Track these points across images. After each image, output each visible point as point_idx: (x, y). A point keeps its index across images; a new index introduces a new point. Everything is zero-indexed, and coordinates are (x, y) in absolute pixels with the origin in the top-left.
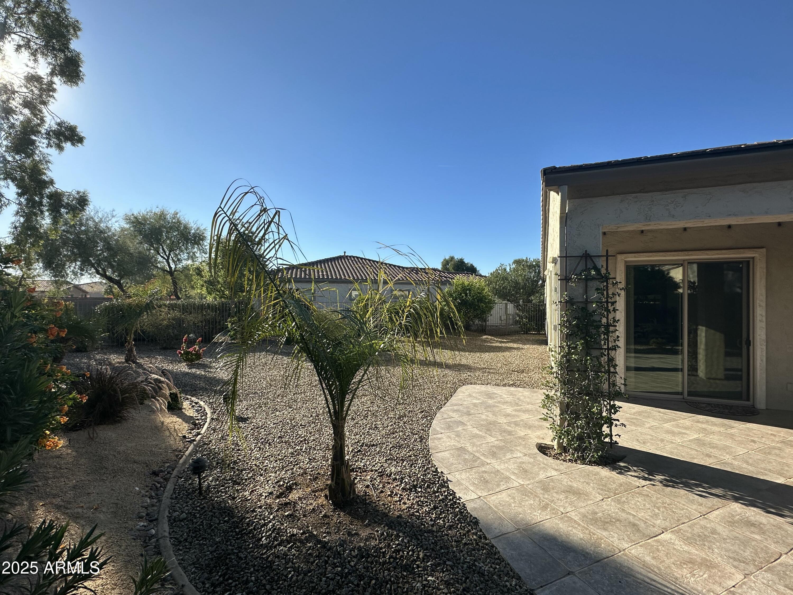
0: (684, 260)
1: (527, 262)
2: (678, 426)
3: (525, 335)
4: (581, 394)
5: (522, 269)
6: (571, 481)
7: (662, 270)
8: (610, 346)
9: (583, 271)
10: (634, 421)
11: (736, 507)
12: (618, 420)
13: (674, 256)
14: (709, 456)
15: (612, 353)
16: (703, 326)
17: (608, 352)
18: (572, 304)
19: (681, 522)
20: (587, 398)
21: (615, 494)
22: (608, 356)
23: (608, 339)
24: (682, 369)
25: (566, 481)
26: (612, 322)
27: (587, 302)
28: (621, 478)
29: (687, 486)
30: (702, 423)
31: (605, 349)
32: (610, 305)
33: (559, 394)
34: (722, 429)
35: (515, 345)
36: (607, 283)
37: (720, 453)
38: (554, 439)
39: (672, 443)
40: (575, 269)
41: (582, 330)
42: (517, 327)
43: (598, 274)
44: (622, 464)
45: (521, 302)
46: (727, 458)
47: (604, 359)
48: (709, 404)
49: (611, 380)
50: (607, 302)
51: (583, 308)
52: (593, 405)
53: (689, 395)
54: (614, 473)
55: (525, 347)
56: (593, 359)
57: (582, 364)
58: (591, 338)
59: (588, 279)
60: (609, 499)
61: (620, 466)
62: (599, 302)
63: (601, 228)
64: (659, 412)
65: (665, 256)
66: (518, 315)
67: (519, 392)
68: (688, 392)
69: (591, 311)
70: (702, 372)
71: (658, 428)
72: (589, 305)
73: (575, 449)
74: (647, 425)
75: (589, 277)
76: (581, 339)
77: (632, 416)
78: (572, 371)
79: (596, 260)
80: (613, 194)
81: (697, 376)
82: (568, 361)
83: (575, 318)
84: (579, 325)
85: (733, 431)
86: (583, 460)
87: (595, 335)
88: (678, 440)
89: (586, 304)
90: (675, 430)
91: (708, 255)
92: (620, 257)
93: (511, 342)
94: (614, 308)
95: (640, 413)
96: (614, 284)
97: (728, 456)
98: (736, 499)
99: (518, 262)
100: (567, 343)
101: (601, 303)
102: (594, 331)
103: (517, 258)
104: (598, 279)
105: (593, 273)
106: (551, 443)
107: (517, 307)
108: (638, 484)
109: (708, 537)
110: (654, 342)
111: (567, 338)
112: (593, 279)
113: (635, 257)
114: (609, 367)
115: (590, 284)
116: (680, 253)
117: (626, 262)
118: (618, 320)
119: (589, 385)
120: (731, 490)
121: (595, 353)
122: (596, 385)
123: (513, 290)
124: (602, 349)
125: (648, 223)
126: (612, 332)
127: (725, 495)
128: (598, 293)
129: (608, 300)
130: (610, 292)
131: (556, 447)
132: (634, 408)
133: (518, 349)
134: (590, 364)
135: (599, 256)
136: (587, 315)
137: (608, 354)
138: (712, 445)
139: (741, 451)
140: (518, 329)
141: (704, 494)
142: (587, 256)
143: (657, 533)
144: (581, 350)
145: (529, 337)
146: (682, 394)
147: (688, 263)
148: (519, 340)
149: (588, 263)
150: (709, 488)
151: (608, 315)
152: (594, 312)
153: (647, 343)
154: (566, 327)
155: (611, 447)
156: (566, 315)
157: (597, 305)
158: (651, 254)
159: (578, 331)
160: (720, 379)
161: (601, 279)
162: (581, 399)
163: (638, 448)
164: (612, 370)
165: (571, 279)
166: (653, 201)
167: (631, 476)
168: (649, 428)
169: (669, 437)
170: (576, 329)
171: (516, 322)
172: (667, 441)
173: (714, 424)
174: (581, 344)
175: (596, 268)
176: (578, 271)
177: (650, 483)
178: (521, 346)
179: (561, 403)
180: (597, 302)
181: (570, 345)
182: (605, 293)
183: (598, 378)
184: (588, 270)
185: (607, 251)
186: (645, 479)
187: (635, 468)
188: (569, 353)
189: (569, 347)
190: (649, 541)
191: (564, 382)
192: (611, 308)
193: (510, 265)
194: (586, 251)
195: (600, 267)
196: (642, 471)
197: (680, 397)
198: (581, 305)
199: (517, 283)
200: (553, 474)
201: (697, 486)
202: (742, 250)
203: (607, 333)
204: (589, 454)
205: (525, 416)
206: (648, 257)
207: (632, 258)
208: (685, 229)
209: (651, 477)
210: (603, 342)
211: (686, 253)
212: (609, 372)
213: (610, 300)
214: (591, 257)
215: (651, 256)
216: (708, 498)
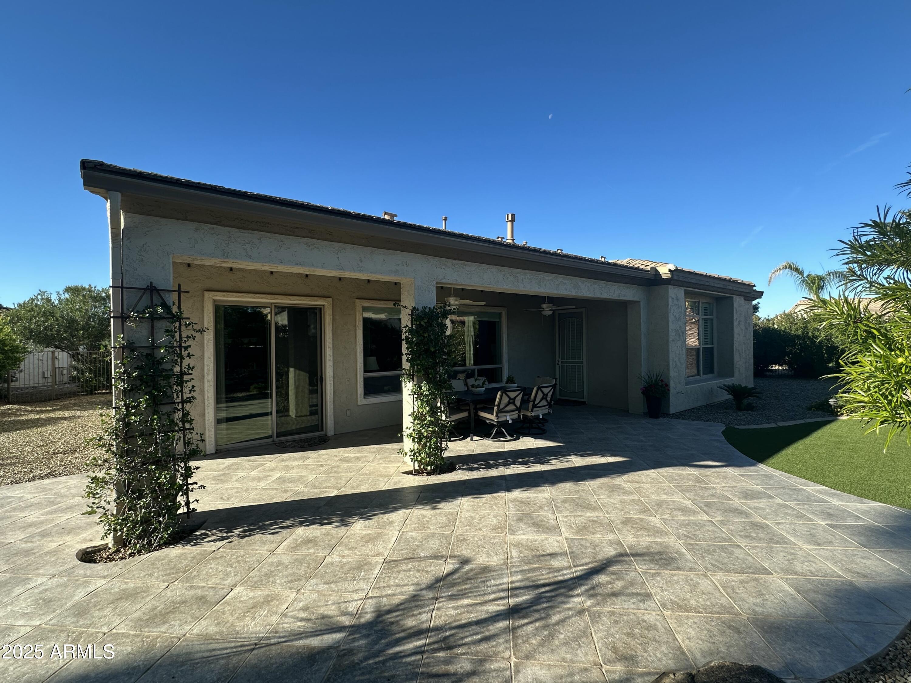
0: (271, 304)
1: (90, 291)
2: (265, 470)
3: (88, 397)
4: (146, 464)
5: (81, 301)
6: (126, 583)
7: (261, 313)
8: (185, 398)
9: (147, 308)
10: (222, 478)
11: (301, 531)
12: (196, 483)
13: (262, 298)
14: (286, 491)
15: (187, 406)
16: (292, 367)
17: (183, 406)
18: (133, 350)
19: (252, 569)
20: (154, 467)
21: (184, 572)
22: (183, 411)
23: (182, 391)
24: (271, 412)
25: (118, 586)
26: (186, 370)
27: (154, 347)
28: (197, 549)
29: (263, 529)
30: (286, 460)
31: (179, 403)
32: (183, 349)
33: (114, 472)
34: (300, 462)
35: (67, 414)
36: (180, 324)
37: (295, 485)
38: (106, 535)
39: (256, 489)
40: (136, 305)
41: (147, 383)
42: (73, 387)
43: (168, 313)
44: (199, 533)
45: (81, 349)
46: (300, 488)
47: (178, 415)
48: (294, 441)
49: (186, 439)
50: (180, 346)
51: (148, 355)
52: (160, 474)
53: (277, 437)
54: (188, 547)
55: (86, 413)
56: (162, 417)
57: (147, 426)
58: (160, 391)
59: (153, 318)
60: (176, 583)
61: (196, 536)
62: (169, 347)
63: (171, 256)
64: (249, 461)
65: (254, 298)
66: (76, 368)
67: (60, 483)
68: (277, 434)
69: (159, 358)
70: (292, 412)
71: (246, 477)
72: (156, 351)
73: (140, 537)
74: (235, 478)
75: (155, 316)
76: (146, 394)
77: (221, 473)
78: (133, 437)
79: (165, 296)
80: (186, 219)
81: (289, 416)
82: (127, 425)
83: (137, 368)
84: (142, 376)
85: (307, 461)
86: (149, 548)
87: (164, 386)
88: (262, 484)
89: (153, 349)
90: (261, 475)
91: (290, 300)
92: (208, 295)
93: (59, 410)
94: (189, 353)
95: (228, 467)
96: (187, 326)
97: (301, 486)
98: (301, 524)
99: (74, 291)
100: (125, 402)
101: (172, 347)
102: (163, 383)
103: (72, 284)
104: (168, 318)
105: (160, 310)
106: (102, 542)
107: (75, 356)
108: (214, 548)
109: (274, 571)
110: (255, 388)
111: (125, 395)
112: (161, 318)
113: (224, 296)
114: (183, 424)
115: (159, 324)
116: (267, 296)
117: (214, 301)
118: (193, 367)
119: (156, 450)
120: (299, 517)
121: (166, 409)
122: (166, 448)
123: (65, 332)
124: (174, 403)
125: (226, 260)
126: (187, 381)
127: (293, 524)
128: (167, 336)
129: (181, 344)
130: (184, 335)
131: (110, 546)
132: (223, 463)
133: (70, 418)
134: (157, 423)
135: (168, 291)
136: (153, 364)
137: (183, 408)
138: (290, 480)
139: (311, 477)
140: (75, 389)
141: (276, 530)
142: (152, 290)
143: (226, 594)
144: (146, 408)
145: (94, 399)
146: (271, 437)
147: (275, 306)
148: (75, 405)
149: (155, 298)
150: (282, 522)
151: (181, 363)
152: (163, 358)
153: (247, 390)
154: (123, 380)
155: (188, 517)
156: (124, 365)
157: (166, 350)
158: (240, 294)
159: (141, 385)
160: (306, 416)
161: (171, 318)
162: (146, 470)
163: (220, 507)
164: (187, 426)
165: (129, 317)
166: (230, 237)
167: (208, 542)
168: (236, 481)
169: (254, 484)
170: (139, 383)
171: (73, 379)
172: (252, 489)
173: (296, 459)
174: (146, 401)
175: (164, 305)
176: (140, 307)
177: (227, 541)
178: (78, 413)
179: (117, 484)
180: (166, 347)
181: (129, 404)
182: (177, 335)
183: (168, 439)
184: (153, 306)
185: (179, 285)
186: (222, 539)
187: (213, 532)
188: (128, 415)
189: (127, 406)
190: (216, 608)
191: (121, 454)
192: (185, 353)
193: (58, 293)
194: (151, 283)
195: (171, 304)
196: (221, 531)
197: (270, 440)
198: (145, 352)
199: (72, 322)
200: (98, 585)
201: (271, 525)
202: (316, 298)
203: (181, 384)
204: (157, 536)
205: (62, 518)
206: (238, 297)
207: (221, 297)
208: (272, 273)
209: (229, 534)
210: (175, 396)
211: (273, 296)
212: (184, 429)
213: (183, 345)
214: (158, 291)
215: (241, 297)
216: (279, 533)
